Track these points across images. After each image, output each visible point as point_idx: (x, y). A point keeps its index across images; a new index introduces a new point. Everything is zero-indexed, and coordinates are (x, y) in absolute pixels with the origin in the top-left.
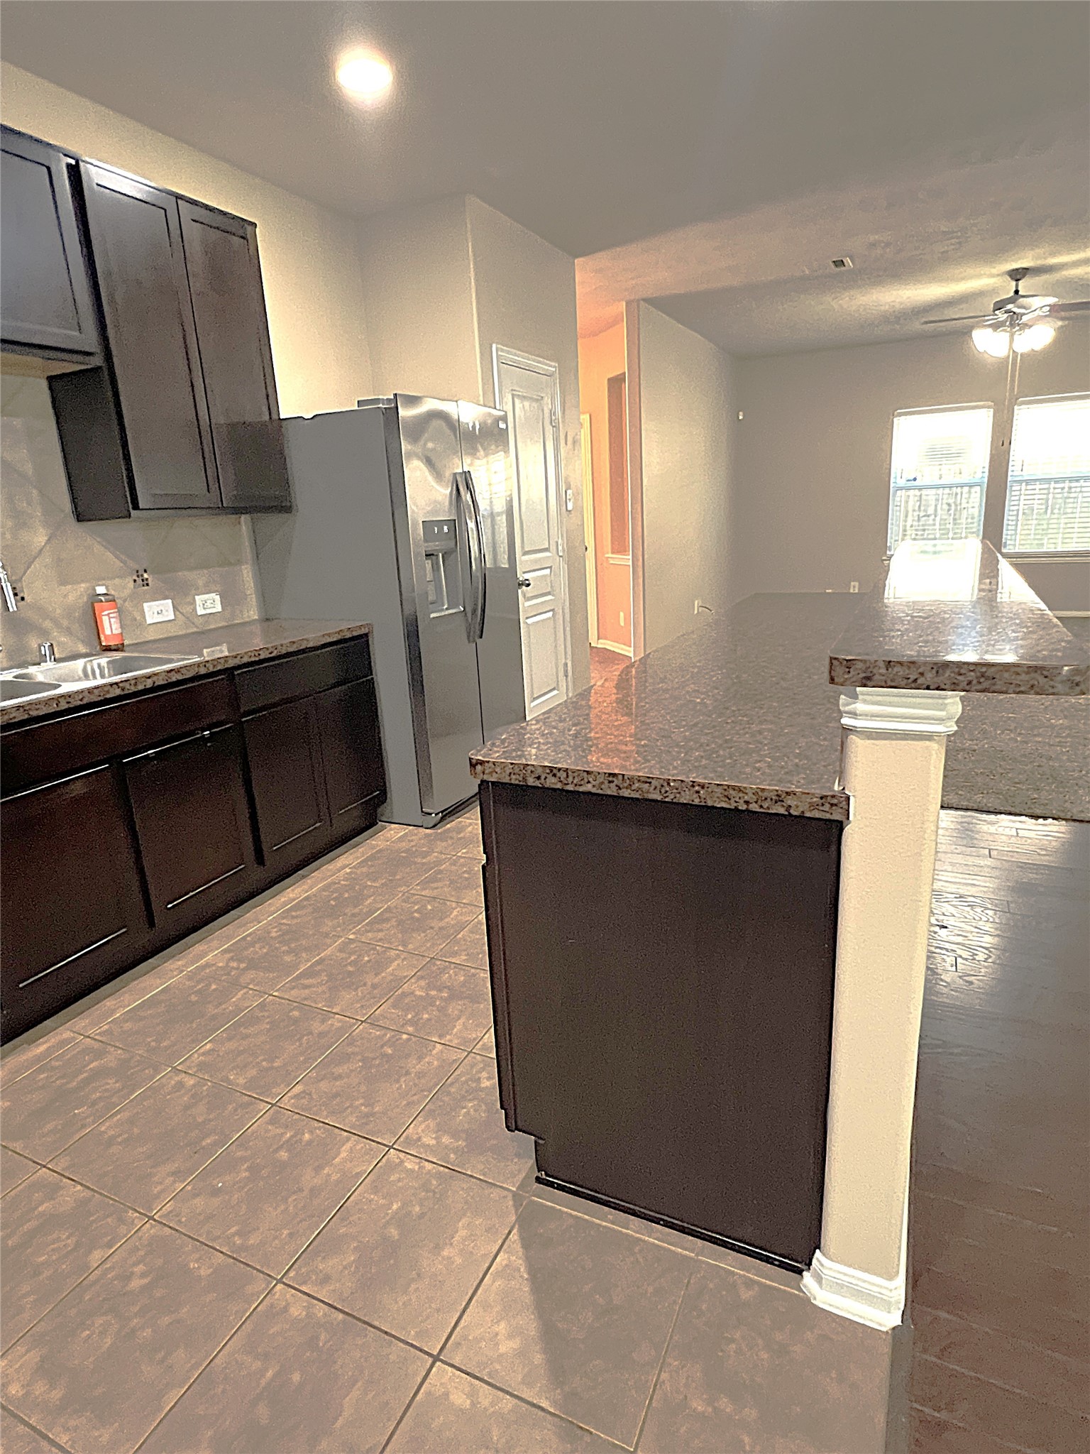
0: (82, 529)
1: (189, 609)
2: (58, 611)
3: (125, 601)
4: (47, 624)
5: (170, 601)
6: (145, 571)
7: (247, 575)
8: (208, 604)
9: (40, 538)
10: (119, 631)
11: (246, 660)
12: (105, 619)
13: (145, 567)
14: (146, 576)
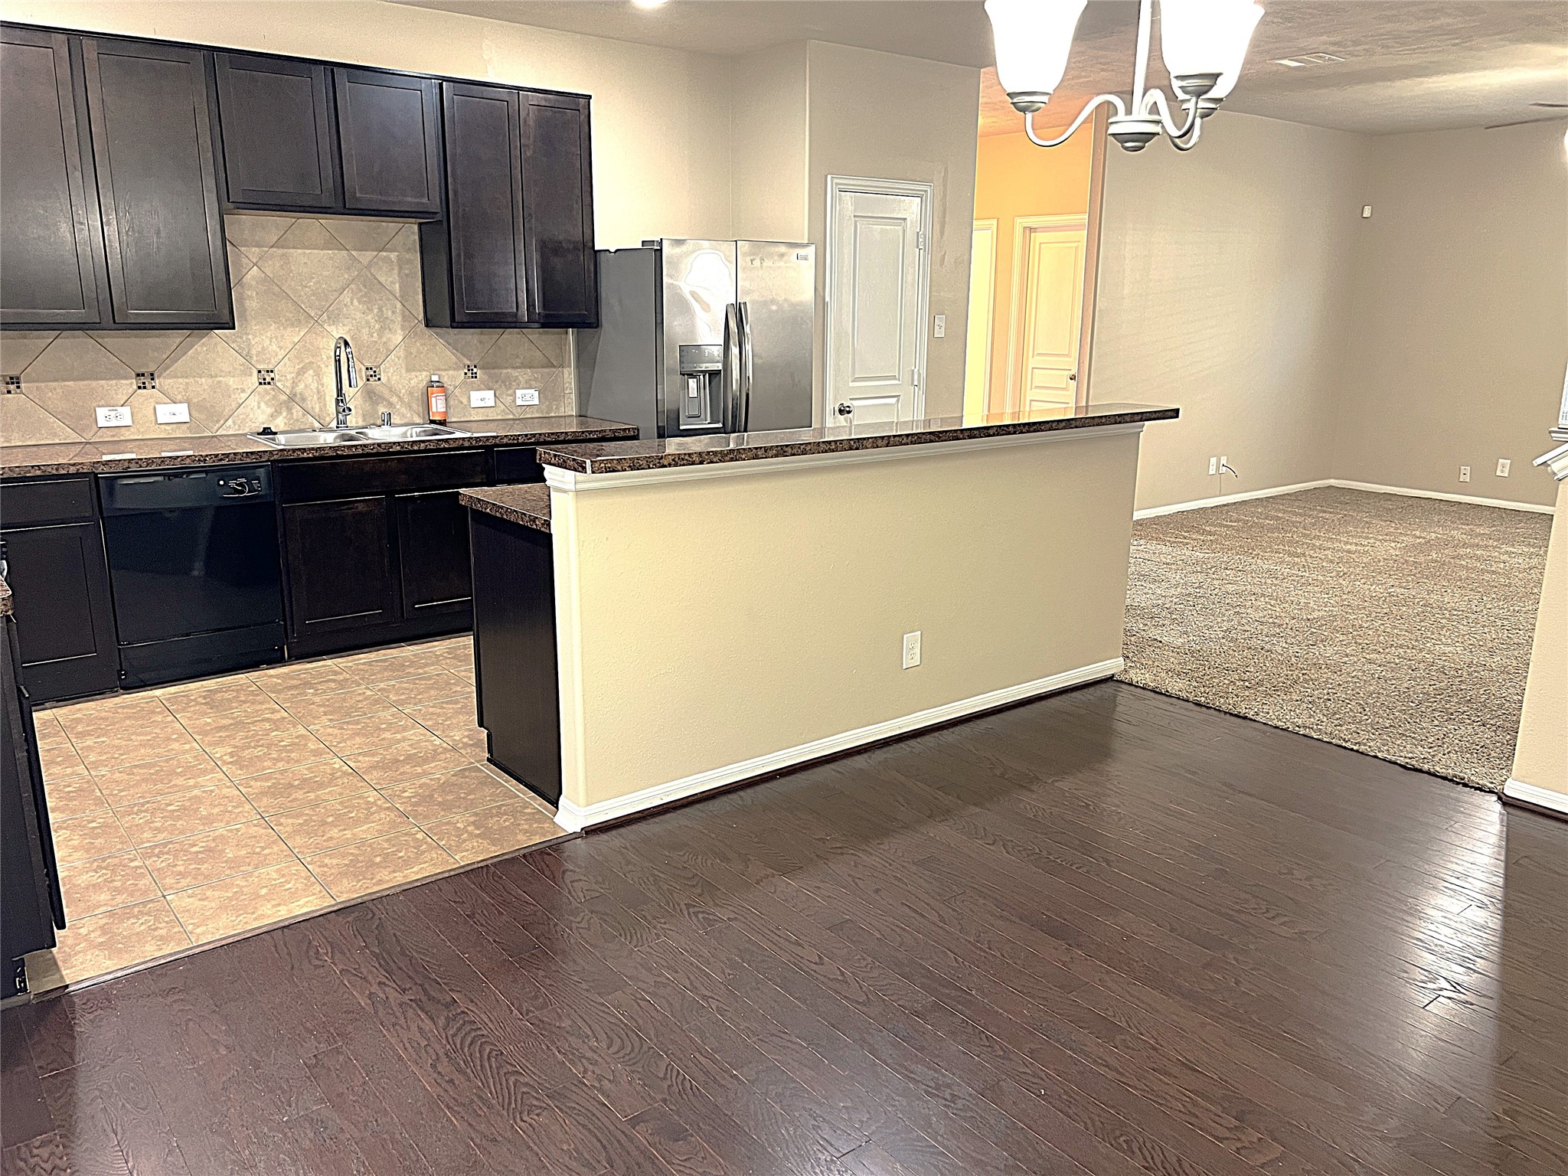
0: (428, 332)
1: (510, 399)
2: (403, 391)
3: (455, 387)
4: (394, 399)
5: (492, 392)
6: (475, 367)
7: (569, 376)
8: (528, 397)
9: (398, 337)
10: (444, 410)
11: (505, 441)
12: (434, 400)
13: (476, 362)
14: (475, 370)
